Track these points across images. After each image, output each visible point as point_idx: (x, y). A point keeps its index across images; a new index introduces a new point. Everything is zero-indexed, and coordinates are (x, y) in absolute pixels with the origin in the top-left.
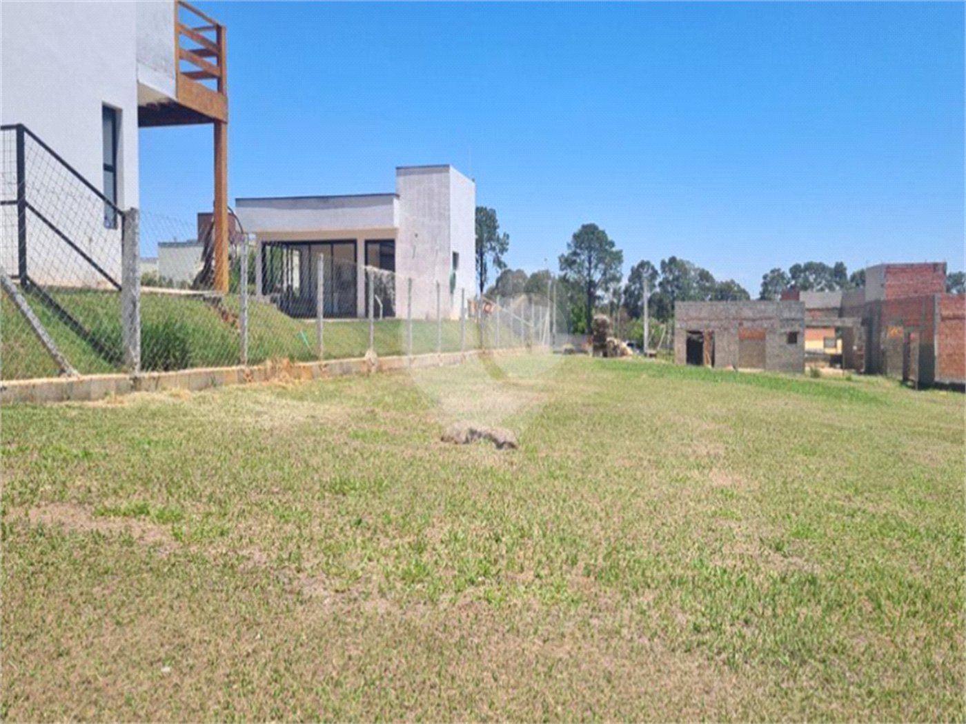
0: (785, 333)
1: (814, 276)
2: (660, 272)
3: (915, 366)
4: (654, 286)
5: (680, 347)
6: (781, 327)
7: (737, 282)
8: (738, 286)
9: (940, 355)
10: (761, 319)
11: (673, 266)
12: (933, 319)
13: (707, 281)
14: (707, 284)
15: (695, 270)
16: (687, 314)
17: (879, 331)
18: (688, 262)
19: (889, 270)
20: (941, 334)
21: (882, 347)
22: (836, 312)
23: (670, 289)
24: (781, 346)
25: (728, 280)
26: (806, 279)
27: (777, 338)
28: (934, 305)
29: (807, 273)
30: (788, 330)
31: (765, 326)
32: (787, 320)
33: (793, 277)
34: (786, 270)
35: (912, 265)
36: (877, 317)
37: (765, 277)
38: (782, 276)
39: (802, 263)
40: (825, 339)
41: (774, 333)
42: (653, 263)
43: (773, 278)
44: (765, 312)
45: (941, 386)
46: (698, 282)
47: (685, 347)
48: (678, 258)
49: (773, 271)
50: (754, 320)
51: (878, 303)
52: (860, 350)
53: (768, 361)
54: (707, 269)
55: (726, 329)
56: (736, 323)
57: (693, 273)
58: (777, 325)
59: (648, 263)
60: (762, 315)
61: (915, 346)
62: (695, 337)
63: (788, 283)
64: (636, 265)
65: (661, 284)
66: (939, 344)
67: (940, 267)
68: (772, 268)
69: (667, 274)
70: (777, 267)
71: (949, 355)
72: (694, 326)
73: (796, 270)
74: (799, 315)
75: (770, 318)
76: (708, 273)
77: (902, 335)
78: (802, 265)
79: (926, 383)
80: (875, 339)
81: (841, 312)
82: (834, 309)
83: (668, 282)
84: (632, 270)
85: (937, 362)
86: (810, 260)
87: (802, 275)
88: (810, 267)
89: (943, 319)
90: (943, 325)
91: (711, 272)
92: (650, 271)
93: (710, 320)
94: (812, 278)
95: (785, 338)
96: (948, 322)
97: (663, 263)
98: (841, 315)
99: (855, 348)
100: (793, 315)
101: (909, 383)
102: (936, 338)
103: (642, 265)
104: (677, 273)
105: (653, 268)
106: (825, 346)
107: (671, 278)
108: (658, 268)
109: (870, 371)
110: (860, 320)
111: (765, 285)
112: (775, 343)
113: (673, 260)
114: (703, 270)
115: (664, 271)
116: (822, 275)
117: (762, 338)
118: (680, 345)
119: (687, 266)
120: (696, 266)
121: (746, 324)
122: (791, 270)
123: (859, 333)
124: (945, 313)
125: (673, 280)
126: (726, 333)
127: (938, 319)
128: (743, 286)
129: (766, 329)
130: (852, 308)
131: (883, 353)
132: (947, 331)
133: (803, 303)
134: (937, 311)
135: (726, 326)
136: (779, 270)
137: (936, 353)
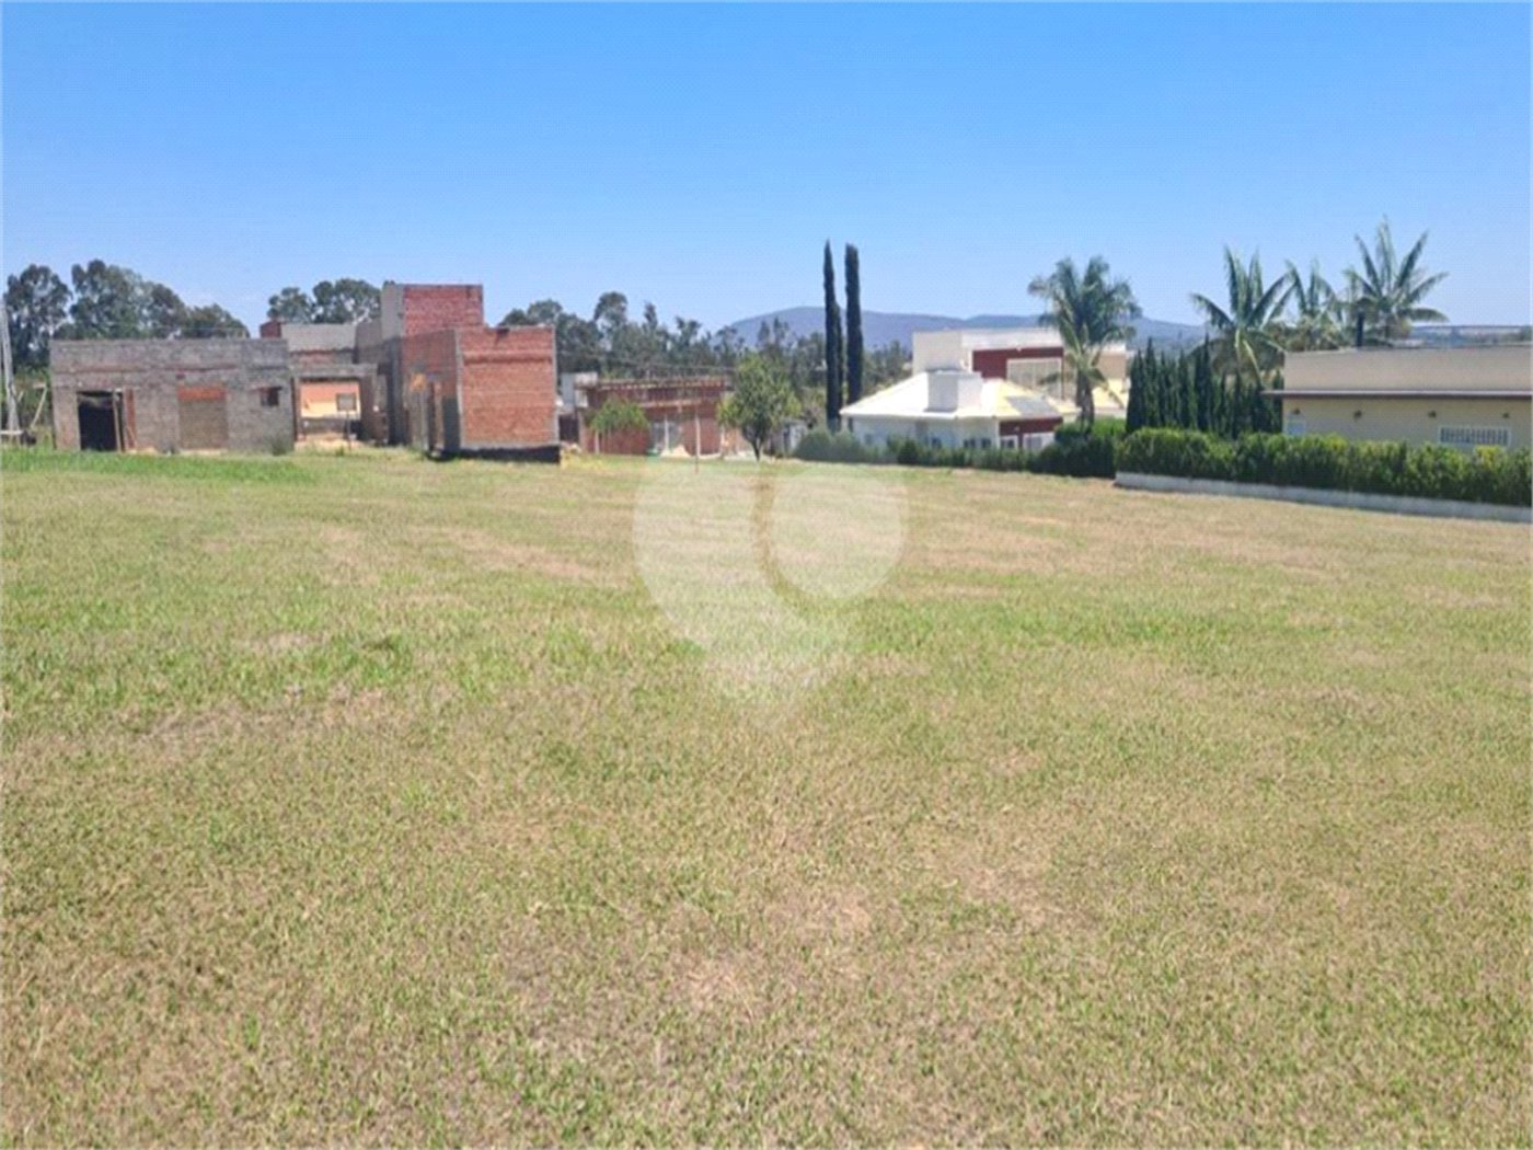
0: (261, 390)
1: (352, 301)
2: (72, 287)
3: (441, 428)
4: (62, 314)
5: (67, 420)
6: (251, 380)
7: (224, 307)
8: (228, 316)
9: (466, 412)
10: (216, 368)
11: (97, 278)
12: (454, 364)
13: (170, 306)
14: (171, 312)
15: (143, 286)
16: (76, 363)
17: (401, 383)
18: (129, 272)
19: (410, 292)
20: (465, 383)
21: (405, 405)
22: (349, 355)
23: (94, 320)
24: (252, 411)
25: (209, 304)
26: (340, 305)
27: (244, 398)
28: (454, 344)
29: (342, 297)
30: (265, 385)
31: (224, 379)
32: (261, 369)
33: (321, 303)
34: (308, 291)
35: (439, 287)
36: (396, 363)
37: (273, 301)
38: (301, 300)
39: (333, 281)
40: (339, 397)
41: (242, 389)
42: (54, 271)
43: (287, 304)
44: (221, 357)
45: (468, 455)
46: (150, 308)
47: (76, 419)
48: (108, 264)
49: (286, 292)
50: (203, 370)
51: (397, 340)
52: (381, 411)
53: (232, 435)
54: (168, 285)
55: (152, 386)
56: (171, 375)
57: (140, 292)
58: (244, 376)
59: (45, 271)
60: (217, 361)
61: (438, 401)
62: (95, 401)
63: (313, 311)
64: (18, 274)
65: (74, 310)
66: (465, 397)
67: (474, 291)
68: (286, 286)
69: (88, 293)
70: (292, 285)
71: (477, 411)
72: (93, 382)
73: (323, 290)
74: (280, 361)
75: (231, 367)
76: (169, 292)
77: (425, 388)
78: (334, 283)
79: (451, 453)
80: (396, 395)
81: (355, 355)
82: (346, 350)
83: (91, 306)
84: (11, 281)
85: (462, 421)
86: (345, 277)
87: (334, 299)
88: (345, 287)
89: (468, 362)
90: (466, 369)
91: (175, 291)
92: (50, 286)
93: (123, 372)
94: (349, 305)
95: (257, 399)
96: (474, 367)
97: (77, 271)
98: (356, 361)
99: (376, 409)
100: (270, 361)
101: (434, 454)
102: (459, 388)
103: (33, 273)
104: (107, 291)
105: (55, 279)
106: (339, 409)
107: (96, 299)
108: (67, 279)
109: (393, 442)
110: (375, 366)
111: (273, 313)
112: (242, 407)
113: (97, 267)
114: (160, 286)
115: (80, 287)
116: (366, 299)
117: (221, 398)
118: (65, 418)
119: (126, 278)
120: (145, 280)
121: (192, 378)
122: (316, 290)
123: (378, 384)
124: (470, 354)
125: (101, 302)
126: (154, 392)
127: (461, 364)
128: (235, 316)
129: (225, 384)
130: (368, 349)
131: (407, 413)
132: (472, 379)
133: (285, 342)
134: (458, 352)
135: (154, 381)
136: (296, 290)
137: (461, 409)
